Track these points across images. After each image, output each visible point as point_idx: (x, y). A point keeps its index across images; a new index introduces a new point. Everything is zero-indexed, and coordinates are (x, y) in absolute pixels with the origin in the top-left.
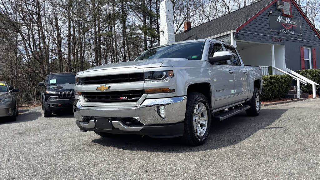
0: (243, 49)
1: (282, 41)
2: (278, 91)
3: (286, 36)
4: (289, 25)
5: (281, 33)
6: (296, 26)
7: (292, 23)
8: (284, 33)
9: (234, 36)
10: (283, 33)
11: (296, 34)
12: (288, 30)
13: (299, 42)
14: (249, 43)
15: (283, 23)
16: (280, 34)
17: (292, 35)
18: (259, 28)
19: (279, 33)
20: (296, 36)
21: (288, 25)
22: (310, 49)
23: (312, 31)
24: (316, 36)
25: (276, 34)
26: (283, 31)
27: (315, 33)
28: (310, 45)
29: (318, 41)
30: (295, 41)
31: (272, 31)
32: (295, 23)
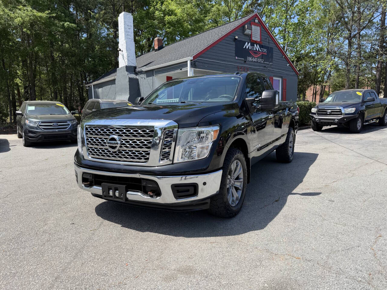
1: (249, 70)
3: (254, 65)
4: (258, 53)
5: (248, 61)
6: (266, 54)
7: (261, 50)
8: (252, 61)
9: (191, 65)
10: (250, 61)
11: (265, 63)
12: (256, 58)
13: (269, 72)
15: (251, 50)
17: (261, 64)
18: (223, 55)
19: (245, 62)
20: (265, 65)
21: (256, 52)
22: (281, 79)
23: (285, 59)
24: (288, 65)
25: (243, 62)
26: (250, 59)
27: (287, 61)
28: (282, 75)
29: (291, 71)
30: (265, 70)
31: (237, 59)
32: (265, 50)
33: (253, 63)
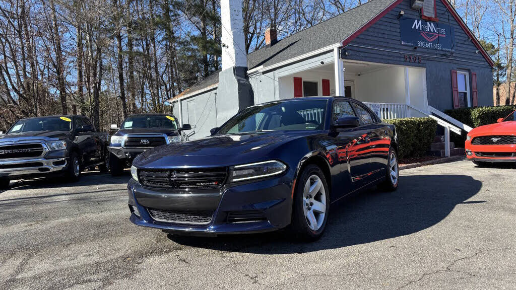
0: (359, 75)
1: (422, 61)
2: (413, 145)
3: (428, 53)
4: (433, 35)
5: (420, 47)
6: (444, 36)
7: (438, 30)
8: (425, 48)
9: (339, 54)
10: (422, 48)
11: (444, 49)
12: (430, 42)
13: (450, 63)
14: (368, 65)
15: (422, 30)
16: (418, 49)
17: (438, 52)
18: (383, 40)
19: (415, 48)
20: (444, 53)
21: (430, 34)
22: (468, 73)
23: (471, 44)
24: (477, 52)
25: (411, 49)
26: (423, 44)
27: (476, 47)
28: (469, 67)
29: (481, 61)
30: (443, 60)
31: (404, 45)
32: (443, 31)
33: (426, 50)
